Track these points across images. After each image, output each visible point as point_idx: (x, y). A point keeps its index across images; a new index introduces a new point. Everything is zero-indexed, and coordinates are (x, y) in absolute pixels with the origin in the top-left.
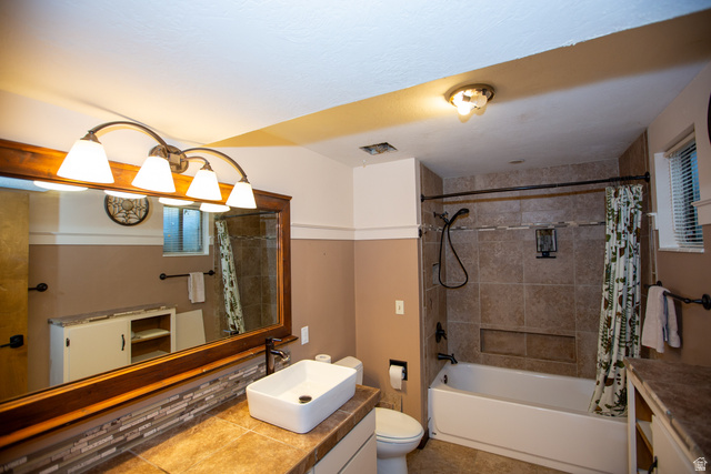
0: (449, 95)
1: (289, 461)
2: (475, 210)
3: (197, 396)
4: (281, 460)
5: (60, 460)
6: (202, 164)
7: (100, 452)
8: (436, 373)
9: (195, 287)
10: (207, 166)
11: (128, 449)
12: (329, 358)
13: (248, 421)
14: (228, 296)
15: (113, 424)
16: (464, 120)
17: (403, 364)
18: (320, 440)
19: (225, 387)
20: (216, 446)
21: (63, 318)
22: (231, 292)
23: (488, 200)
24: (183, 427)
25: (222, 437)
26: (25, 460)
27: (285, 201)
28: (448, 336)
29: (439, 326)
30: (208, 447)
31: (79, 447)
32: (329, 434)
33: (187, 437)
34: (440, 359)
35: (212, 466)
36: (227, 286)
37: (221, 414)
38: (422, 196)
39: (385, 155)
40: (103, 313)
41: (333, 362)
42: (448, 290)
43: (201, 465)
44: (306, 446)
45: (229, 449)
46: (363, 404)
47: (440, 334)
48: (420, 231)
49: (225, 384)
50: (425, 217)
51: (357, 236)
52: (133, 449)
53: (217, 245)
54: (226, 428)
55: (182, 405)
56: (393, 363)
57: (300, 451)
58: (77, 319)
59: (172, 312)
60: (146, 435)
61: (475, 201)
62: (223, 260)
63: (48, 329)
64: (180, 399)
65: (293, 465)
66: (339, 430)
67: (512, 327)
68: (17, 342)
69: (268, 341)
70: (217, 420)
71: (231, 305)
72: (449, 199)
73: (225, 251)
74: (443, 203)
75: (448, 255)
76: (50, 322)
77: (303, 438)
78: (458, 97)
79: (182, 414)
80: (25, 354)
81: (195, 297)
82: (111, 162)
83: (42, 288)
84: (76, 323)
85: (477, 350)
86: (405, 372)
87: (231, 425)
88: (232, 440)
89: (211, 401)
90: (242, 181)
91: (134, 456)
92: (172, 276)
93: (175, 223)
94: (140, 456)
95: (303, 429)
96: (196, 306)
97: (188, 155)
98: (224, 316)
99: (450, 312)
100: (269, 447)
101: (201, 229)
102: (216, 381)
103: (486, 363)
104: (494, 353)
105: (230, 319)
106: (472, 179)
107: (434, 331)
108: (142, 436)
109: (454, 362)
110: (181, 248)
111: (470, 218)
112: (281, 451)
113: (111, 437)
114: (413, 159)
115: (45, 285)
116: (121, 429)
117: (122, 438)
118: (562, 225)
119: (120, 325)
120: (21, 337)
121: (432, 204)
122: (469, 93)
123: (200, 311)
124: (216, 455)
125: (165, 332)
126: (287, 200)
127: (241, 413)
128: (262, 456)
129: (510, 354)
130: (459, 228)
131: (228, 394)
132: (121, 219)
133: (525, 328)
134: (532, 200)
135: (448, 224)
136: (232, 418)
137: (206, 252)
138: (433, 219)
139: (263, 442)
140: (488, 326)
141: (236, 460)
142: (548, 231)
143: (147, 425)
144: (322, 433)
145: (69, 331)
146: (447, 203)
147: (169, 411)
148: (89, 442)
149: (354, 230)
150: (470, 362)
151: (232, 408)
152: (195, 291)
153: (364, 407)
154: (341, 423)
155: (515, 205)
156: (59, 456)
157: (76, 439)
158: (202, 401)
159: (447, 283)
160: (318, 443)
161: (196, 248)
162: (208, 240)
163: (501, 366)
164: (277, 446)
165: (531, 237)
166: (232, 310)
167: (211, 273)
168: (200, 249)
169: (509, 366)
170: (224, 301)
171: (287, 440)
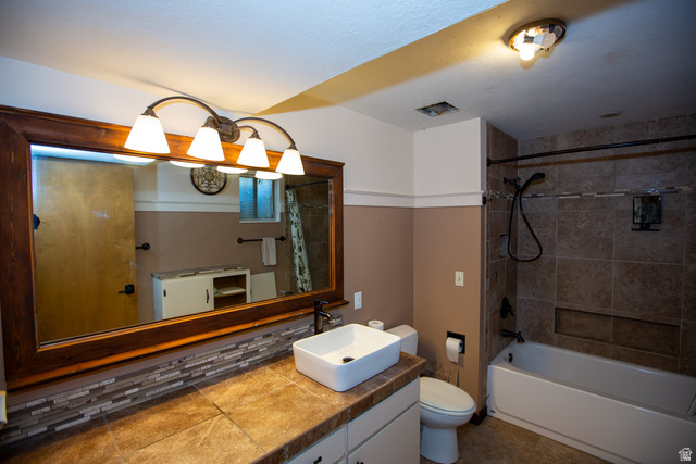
0: (508, 38)
1: (321, 414)
2: (556, 175)
3: (252, 346)
4: (314, 413)
5: (139, 385)
6: (251, 132)
7: (171, 382)
8: (499, 350)
9: (268, 251)
10: (256, 135)
11: (192, 383)
12: (382, 324)
13: (293, 374)
14: (297, 260)
15: (180, 361)
16: (527, 66)
17: (461, 337)
18: (354, 400)
19: (278, 342)
20: (262, 392)
21: (162, 273)
22: (300, 257)
23: (571, 162)
24: (238, 372)
25: (268, 385)
26: (113, 380)
27: (337, 168)
28: (518, 313)
29: (505, 302)
30: (255, 392)
31: (154, 377)
32: (364, 396)
33: (240, 380)
34: (504, 336)
35: (254, 409)
36: (296, 251)
37: (272, 365)
38: (488, 160)
39: (445, 116)
40: (191, 270)
41: (386, 329)
42: (519, 264)
43: (246, 406)
44: (339, 403)
45: (272, 396)
46: (405, 372)
47: (507, 309)
48: (484, 198)
49: (278, 339)
50: (491, 182)
51: (417, 204)
52: (197, 385)
53: (287, 212)
54: (274, 377)
55: (238, 353)
56: (450, 335)
57: (333, 407)
58: (172, 274)
59: (247, 272)
60: (207, 374)
61: (555, 163)
62: (293, 226)
63: (152, 282)
64: (236, 348)
65: (324, 418)
66: (375, 393)
67: (595, 309)
68: (130, 290)
69: (317, 303)
70: (268, 370)
71: (300, 269)
72: (524, 162)
73: (294, 218)
74: (517, 167)
75: (521, 226)
76: (153, 276)
77: (339, 396)
78: (519, 38)
79: (238, 361)
80: (136, 301)
81: (268, 260)
82: (166, 134)
83: (146, 247)
84: (170, 278)
85: (550, 330)
86: (463, 345)
87: (278, 375)
88: (276, 388)
89: (264, 352)
90: (290, 148)
91: (196, 390)
92: (248, 241)
93: (250, 192)
94: (201, 391)
95: (340, 387)
96: (269, 268)
97: (239, 124)
98: (293, 279)
99: (520, 287)
100: (306, 400)
101: (273, 197)
102: (269, 335)
103: (561, 345)
104: (571, 335)
105: (299, 282)
106: (554, 139)
107: (499, 305)
108: (204, 375)
109: (521, 340)
110: (255, 215)
111: (548, 184)
112: (316, 405)
113: (178, 372)
114: (478, 119)
115: (148, 245)
116: (187, 367)
117: (187, 374)
118: (672, 190)
119: (204, 282)
120: (132, 286)
121: (502, 169)
122: (532, 32)
123: (273, 273)
124: (260, 400)
125: (241, 290)
126: (339, 166)
127: (289, 366)
128: (298, 407)
129: (592, 338)
130: (535, 196)
131: (280, 348)
132: (204, 189)
133: (611, 311)
134: (632, 160)
135: (520, 191)
136: (281, 369)
137: (278, 219)
138: (503, 186)
139: (302, 394)
140: (565, 305)
141: (275, 406)
142: (654, 199)
143: (208, 366)
144: (358, 394)
145: (165, 284)
146: (521, 167)
147: (227, 357)
148: (162, 374)
149: (414, 197)
150: (541, 342)
151: (282, 361)
152: (268, 255)
153: (406, 374)
154: (379, 387)
155: (607, 167)
156: (138, 382)
157: (151, 370)
158: (256, 352)
159: (519, 256)
160: (352, 403)
161: (269, 216)
162: (279, 208)
163: (579, 351)
164: (314, 400)
165: (625, 205)
166: (301, 273)
167: (282, 239)
168: (273, 217)
169: (588, 351)
170: (293, 264)
171: (324, 395)
